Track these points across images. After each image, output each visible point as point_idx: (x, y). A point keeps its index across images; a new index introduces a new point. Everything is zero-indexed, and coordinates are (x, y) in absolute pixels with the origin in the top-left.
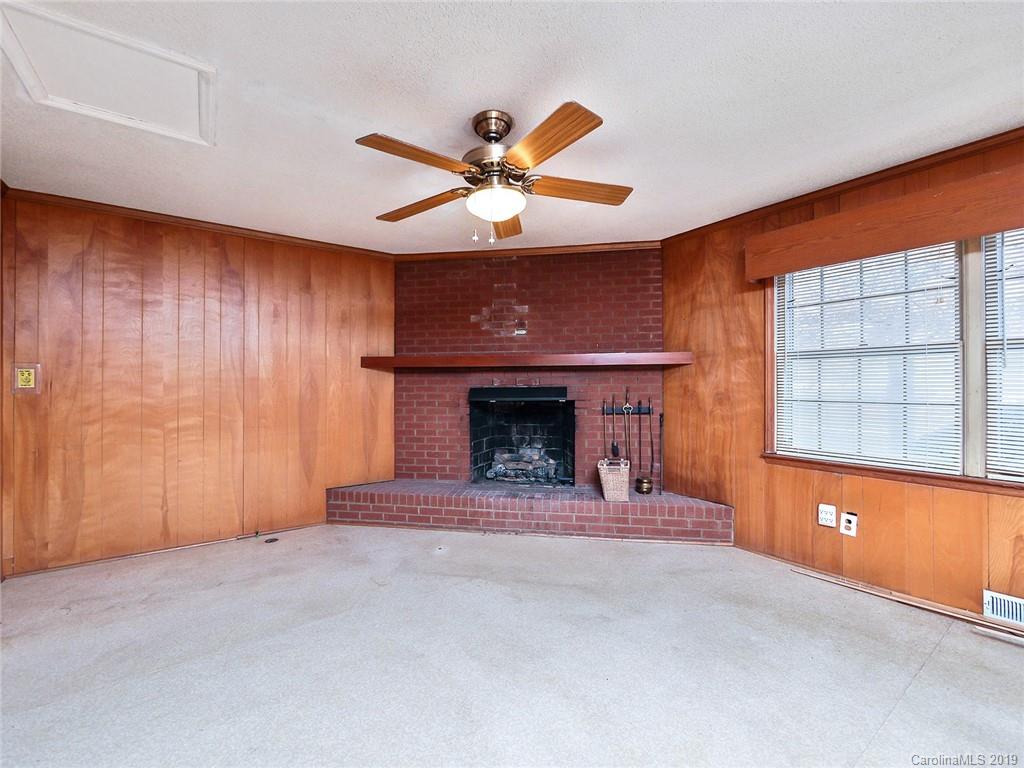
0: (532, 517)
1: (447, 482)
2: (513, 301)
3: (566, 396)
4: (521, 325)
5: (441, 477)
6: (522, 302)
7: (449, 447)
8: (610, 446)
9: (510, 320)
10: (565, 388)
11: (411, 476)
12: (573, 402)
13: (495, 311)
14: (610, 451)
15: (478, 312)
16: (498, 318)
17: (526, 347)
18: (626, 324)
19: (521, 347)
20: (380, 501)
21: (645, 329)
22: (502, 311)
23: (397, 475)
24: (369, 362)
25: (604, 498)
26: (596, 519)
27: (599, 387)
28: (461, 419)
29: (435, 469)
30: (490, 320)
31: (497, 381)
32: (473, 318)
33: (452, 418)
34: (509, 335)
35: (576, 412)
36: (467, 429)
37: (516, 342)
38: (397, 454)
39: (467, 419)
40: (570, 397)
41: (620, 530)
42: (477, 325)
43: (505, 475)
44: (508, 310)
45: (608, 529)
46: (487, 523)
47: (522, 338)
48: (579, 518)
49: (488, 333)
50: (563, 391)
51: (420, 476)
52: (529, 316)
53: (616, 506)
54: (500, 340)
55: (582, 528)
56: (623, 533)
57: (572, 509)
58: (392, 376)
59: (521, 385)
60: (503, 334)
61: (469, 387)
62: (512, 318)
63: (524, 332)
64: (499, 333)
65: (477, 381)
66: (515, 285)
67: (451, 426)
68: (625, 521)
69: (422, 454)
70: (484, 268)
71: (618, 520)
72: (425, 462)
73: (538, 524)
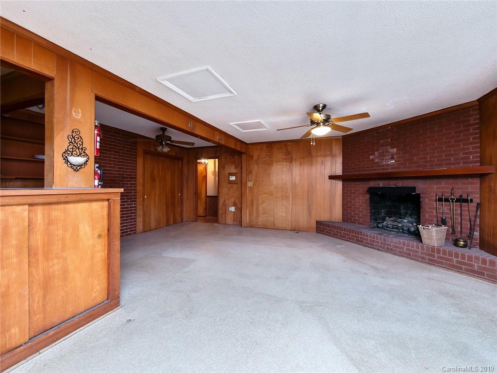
0: (385, 244)
1: (361, 226)
2: (389, 147)
3: (415, 192)
4: (392, 158)
5: (358, 224)
6: (392, 148)
7: (361, 212)
8: (440, 219)
9: (387, 156)
10: (415, 187)
11: (348, 222)
12: (420, 194)
13: (381, 153)
14: (440, 221)
15: (373, 154)
16: (382, 156)
17: (395, 168)
18: (453, 152)
19: (392, 169)
20: (331, 227)
21: (467, 153)
22: (384, 152)
23: (343, 221)
24: (331, 177)
25: (422, 242)
26: (417, 252)
27: (435, 187)
28: (367, 200)
29: (356, 220)
30: (378, 157)
31: (381, 184)
32: (371, 157)
33: (363, 200)
34: (387, 163)
35: (421, 200)
36: (369, 205)
37: (390, 166)
38: (343, 212)
39: (369, 201)
40: (417, 192)
41: (429, 260)
42: (373, 160)
43: (387, 227)
44: (387, 152)
45: (423, 258)
46: (366, 243)
47: (393, 164)
48: (407, 249)
49: (377, 163)
50: (414, 189)
51: (351, 222)
52: (397, 153)
53: (428, 247)
54: (383, 166)
55: (409, 254)
56: (432, 262)
57: (404, 244)
58: (341, 183)
59: (392, 186)
60: (384, 163)
61: (369, 186)
62: (388, 155)
63: (394, 161)
64: (382, 163)
65: (372, 184)
66: (390, 140)
67: (362, 203)
68: (433, 256)
69: (351, 213)
70: (376, 134)
71: (429, 255)
72: (353, 216)
73: (388, 248)
